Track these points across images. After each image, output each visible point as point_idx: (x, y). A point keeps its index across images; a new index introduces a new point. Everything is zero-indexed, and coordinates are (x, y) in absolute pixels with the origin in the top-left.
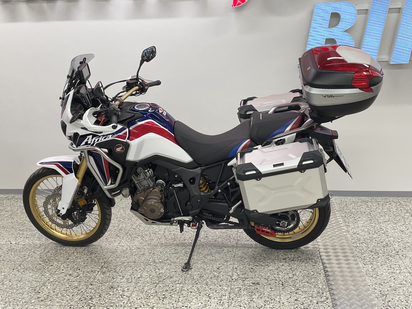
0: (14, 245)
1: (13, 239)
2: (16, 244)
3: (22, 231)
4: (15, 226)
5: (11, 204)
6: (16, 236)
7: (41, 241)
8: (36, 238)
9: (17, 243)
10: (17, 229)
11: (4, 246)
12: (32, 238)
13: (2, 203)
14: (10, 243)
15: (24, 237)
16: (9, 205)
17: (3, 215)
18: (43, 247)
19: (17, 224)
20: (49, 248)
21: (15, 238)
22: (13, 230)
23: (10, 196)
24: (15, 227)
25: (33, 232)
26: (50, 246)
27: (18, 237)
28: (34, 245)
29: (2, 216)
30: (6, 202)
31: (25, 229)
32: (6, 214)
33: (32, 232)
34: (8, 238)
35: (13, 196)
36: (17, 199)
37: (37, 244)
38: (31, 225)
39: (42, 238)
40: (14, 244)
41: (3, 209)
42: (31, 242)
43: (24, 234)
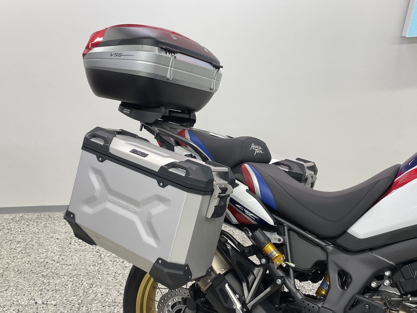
0: (42, 307)
1: (38, 295)
2: (43, 303)
3: (46, 278)
4: (34, 269)
5: (22, 230)
6: (40, 288)
7: (78, 296)
8: (69, 291)
9: (45, 303)
10: (39, 275)
11: (27, 309)
12: (64, 292)
13: (9, 228)
14: (33, 302)
15: (52, 289)
16: (19, 231)
17: (15, 249)
18: (84, 308)
19: (37, 265)
20: (94, 309)
21: (39, 292)
22: (33, 277)
23: (18, 216)
24: (35, 271)
25: (63, 279)
26: (93, 305)
27: (43, 290)
28: (71, 306)
29: (14, 252)
30: (14, 226)
31: (50, 273)
32: (18, 247)
33: (61, 280)
34: (29, 293)
35: (21, 215)
36: (27, 221)
37: (74, 303)
38: (56, 266)
39: (78, 290)
40: (40, 305)
41: (12, 238)
42: (65, 298)
43: (51, 284)
